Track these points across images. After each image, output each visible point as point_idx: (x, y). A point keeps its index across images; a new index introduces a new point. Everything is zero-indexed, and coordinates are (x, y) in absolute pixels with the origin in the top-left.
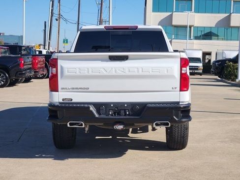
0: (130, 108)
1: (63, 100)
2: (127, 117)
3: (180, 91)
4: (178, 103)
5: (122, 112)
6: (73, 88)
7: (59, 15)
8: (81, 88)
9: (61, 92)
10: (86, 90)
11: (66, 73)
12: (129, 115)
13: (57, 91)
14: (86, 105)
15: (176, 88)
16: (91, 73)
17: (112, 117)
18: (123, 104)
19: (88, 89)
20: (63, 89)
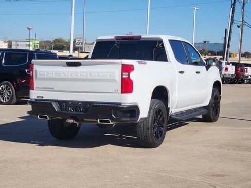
0: (83, 106)
1: (37, 97)
2: (81, 113)
3: (122, 93)
4: (120, 104)
5: (78, 109)
6: (44, 88)
7: (243, 21)
8: (49, 88)
11: (38, 76)
12: (82, 111)
13: (34, 90)
14: (50, 102)
15: (117, 90)
16: (54, 76)
17: (71, 113)
18: (78, 102)
19: (53, 88)
20: (37, 88)
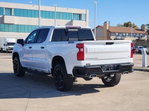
0: (113, 67)
1: (86, 64)
8: (94, 58)
9: (85, 60)
10: (96, 59)
11: (88, 51)
13: (84, 60)
15: (129, 56)
16: (99, 51)
17: (106, 71)
19: (97, 58)
20: (86, 59)
